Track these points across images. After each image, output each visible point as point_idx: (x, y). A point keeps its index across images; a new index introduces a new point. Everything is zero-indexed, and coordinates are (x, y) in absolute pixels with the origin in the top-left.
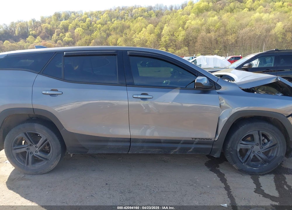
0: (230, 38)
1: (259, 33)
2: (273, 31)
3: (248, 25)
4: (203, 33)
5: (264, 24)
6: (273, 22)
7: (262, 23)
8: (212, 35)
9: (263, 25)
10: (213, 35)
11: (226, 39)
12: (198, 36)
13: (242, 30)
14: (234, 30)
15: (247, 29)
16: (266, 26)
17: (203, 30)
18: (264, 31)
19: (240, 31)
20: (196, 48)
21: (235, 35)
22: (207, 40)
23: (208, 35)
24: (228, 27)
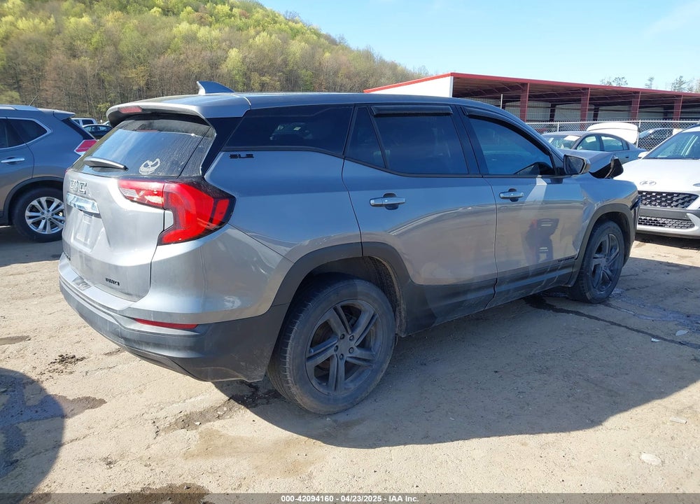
0: (133, 75)
1: (196, 70)
2: (224, 66)
3: (169, 47)
4: (59, 57)
5: (204, 49)
6: (219, 48)
7: (199, 47)
8: (85, 62)
9: (203, 52)
10: (87, 65)
11: (124, 76)
12: (43, 63)
13: (159, 58)
14: (139, 57)
15: (169, 57)
16: (207, 54)
17: (58, 49)
18: (205, 65)
19: (154, 59)
20: (43, 94)
21: (143, 68)
22: (74, 77)
23: (75, 62)
24: (124, 47)
